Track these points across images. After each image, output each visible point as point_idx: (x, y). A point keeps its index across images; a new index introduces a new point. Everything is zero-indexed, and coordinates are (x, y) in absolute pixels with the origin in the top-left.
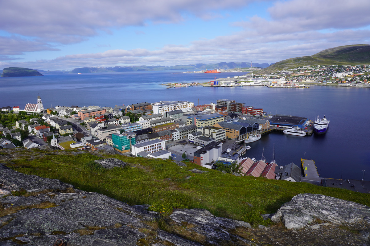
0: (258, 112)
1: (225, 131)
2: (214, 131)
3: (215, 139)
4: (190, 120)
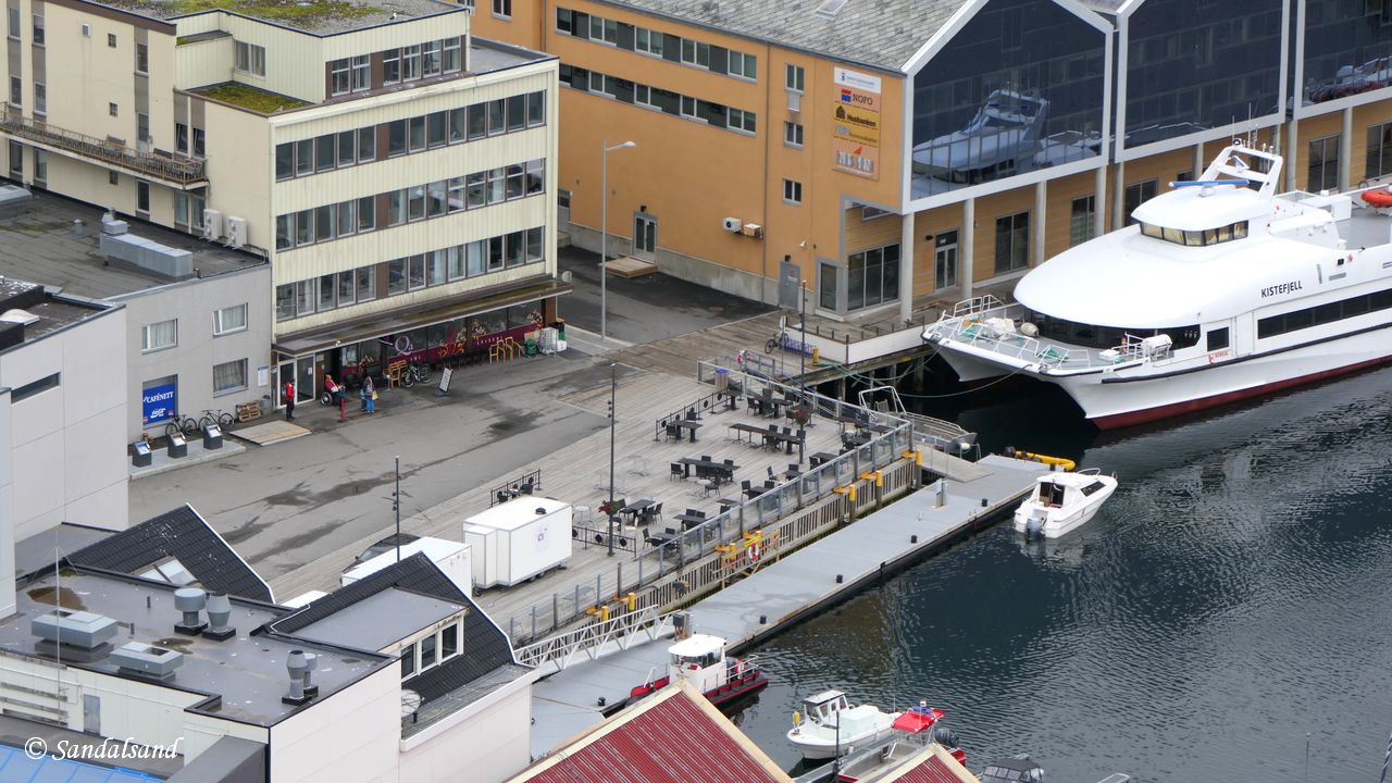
1: (540, 77)
2: (242, 49)
3: (261, 259)
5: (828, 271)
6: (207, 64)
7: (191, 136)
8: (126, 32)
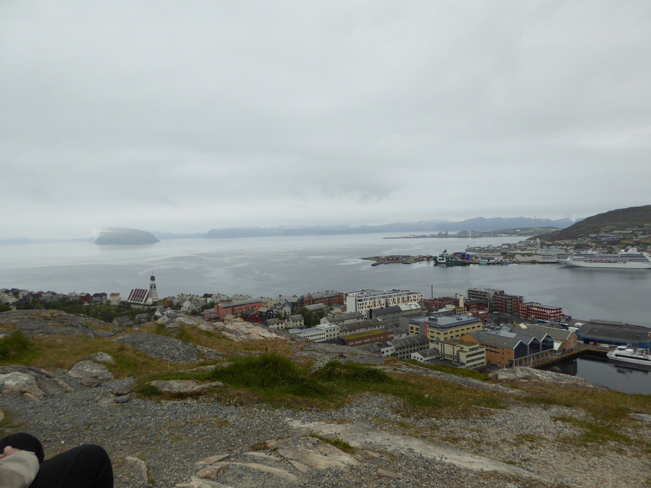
1: (484, 349)
2: (461, 348)
3: (465, 364)
4: (415, 327)
5: (507, 365)
6: (459, 349)
7: (458, 354)
8: (452, 346)
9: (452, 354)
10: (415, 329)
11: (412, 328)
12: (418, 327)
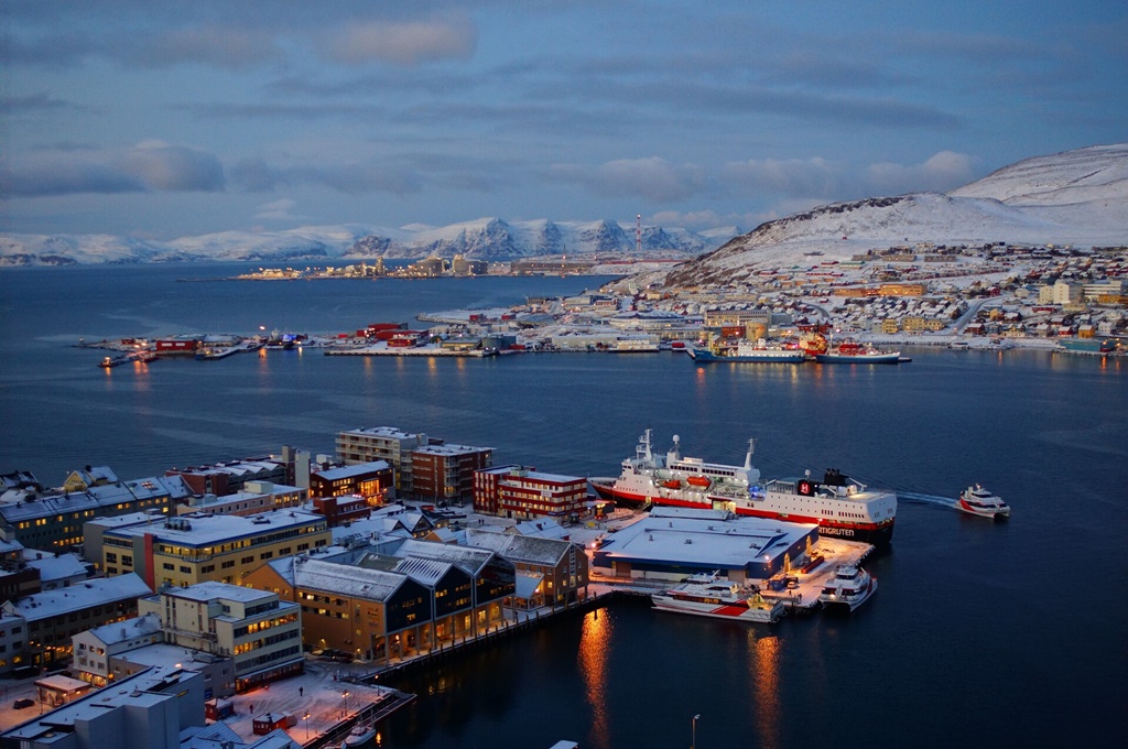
0: (554, 495)
1: (297, 609)
3: (231, 658)
4: (120, 552)
7: (213, 628)
9: (196, 628)
10: (119, 559)
11: (111, 557)
12: (129, 553)
